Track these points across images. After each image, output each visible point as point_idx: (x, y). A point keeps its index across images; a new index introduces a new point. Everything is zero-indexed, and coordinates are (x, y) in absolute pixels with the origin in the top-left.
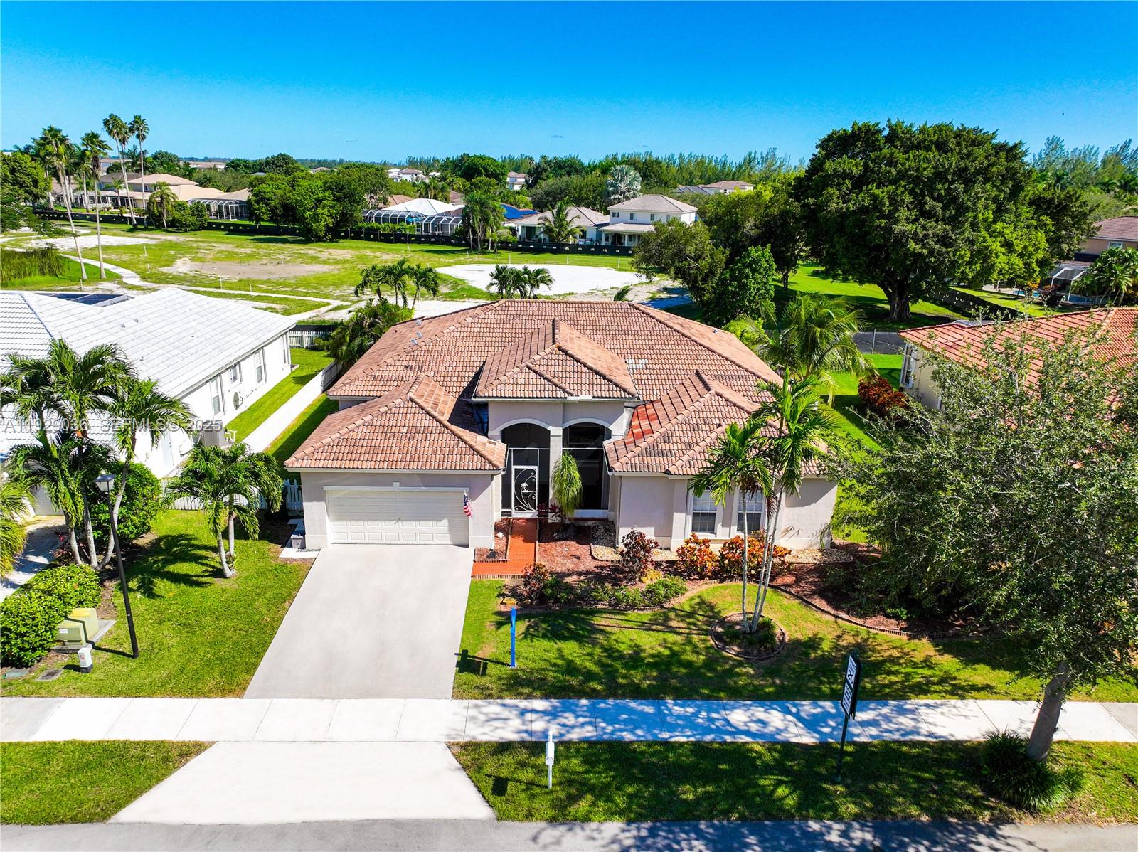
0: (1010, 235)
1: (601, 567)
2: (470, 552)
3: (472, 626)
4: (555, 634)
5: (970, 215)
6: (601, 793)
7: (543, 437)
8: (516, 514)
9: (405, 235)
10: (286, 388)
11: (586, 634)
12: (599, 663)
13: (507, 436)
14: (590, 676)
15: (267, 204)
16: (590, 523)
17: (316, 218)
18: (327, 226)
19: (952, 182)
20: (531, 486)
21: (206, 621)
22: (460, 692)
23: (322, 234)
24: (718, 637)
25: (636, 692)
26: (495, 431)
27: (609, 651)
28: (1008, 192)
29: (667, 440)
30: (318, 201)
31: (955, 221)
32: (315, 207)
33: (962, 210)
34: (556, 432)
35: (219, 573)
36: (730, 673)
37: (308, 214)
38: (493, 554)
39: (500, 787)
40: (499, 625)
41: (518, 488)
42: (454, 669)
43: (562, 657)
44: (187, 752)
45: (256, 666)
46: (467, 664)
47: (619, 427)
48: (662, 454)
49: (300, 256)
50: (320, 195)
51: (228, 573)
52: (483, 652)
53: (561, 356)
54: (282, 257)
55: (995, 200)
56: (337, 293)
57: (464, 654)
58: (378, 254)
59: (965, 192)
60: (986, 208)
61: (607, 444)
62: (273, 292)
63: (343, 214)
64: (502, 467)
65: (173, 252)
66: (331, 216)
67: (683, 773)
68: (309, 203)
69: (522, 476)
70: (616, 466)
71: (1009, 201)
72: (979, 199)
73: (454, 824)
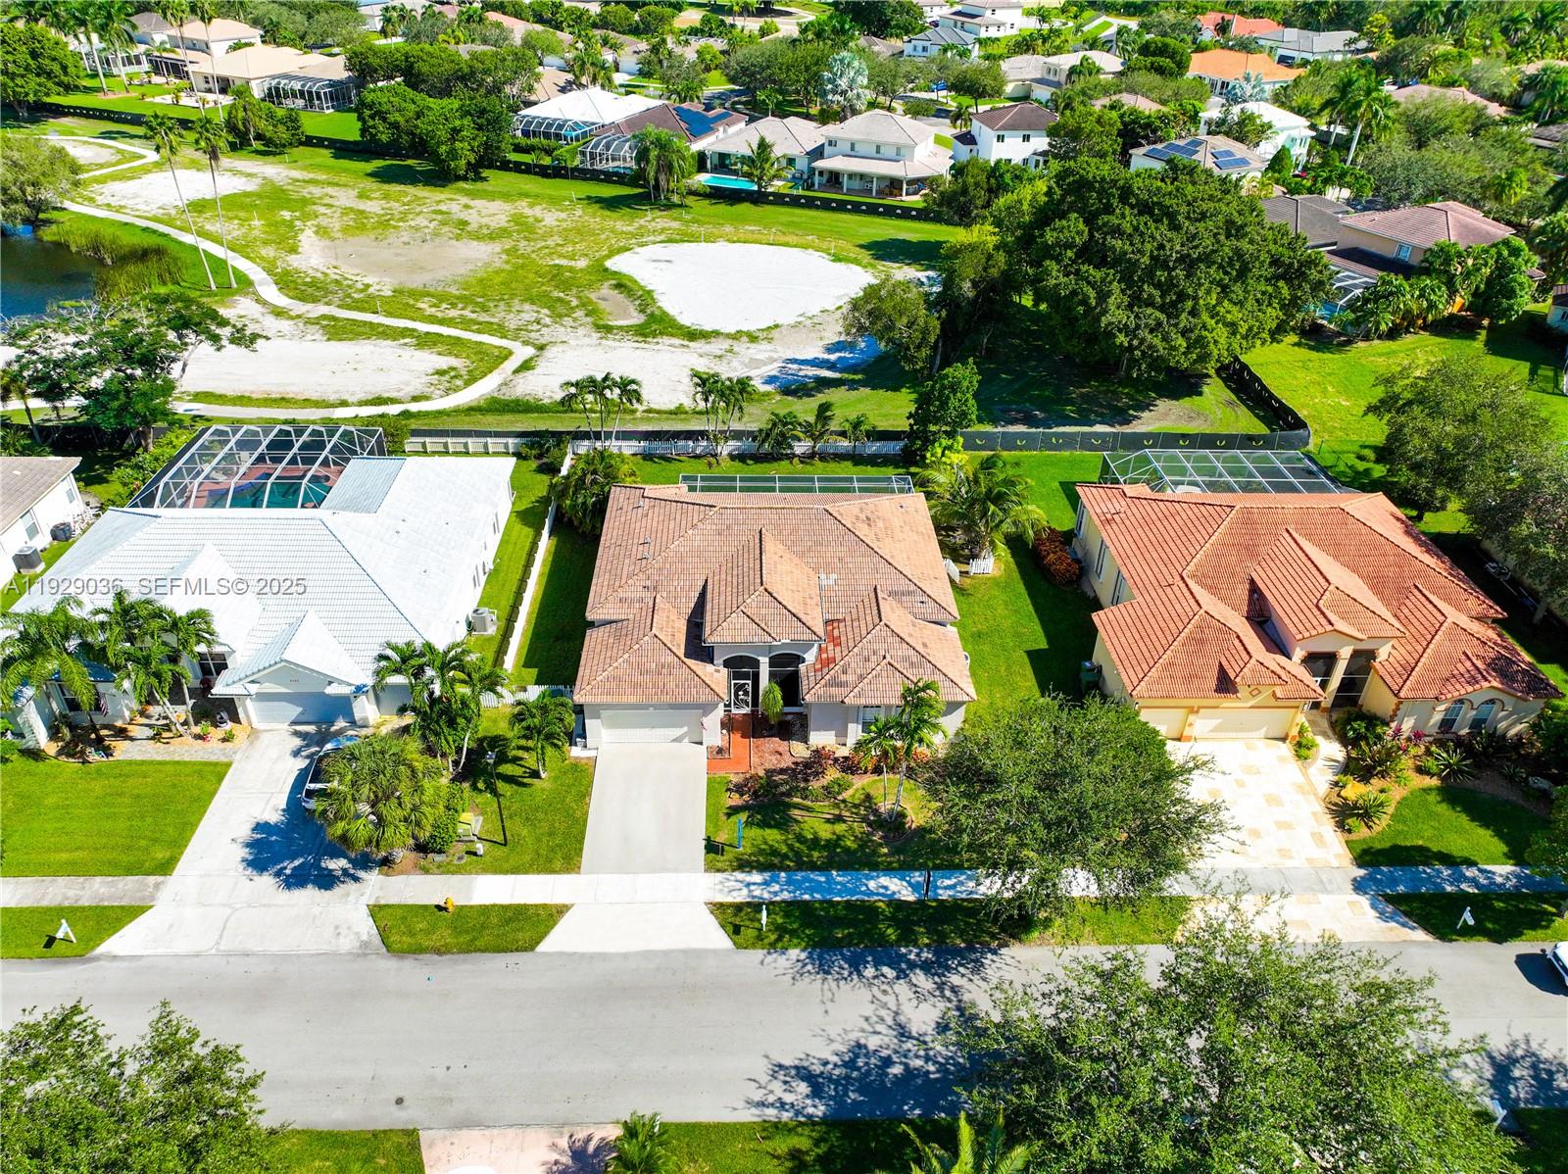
0: (1234, 314)
1: (796, 764)
2: (704, 747)
3: (711, 818)
4: (764, 824)
5: (1190, 303)
6: (793, 933)
7: (756, 664)
8: (734, 711)
9: (565, 168)
10: (515, 533)
11: (784, 824)
12: (791, 847)
13: (727, 664)
14: (785, 857)
15: (384, 120)
16: (790, 717)
17: (453, 154)
18: (469, 163)
19: (1174, 268)
20: (746, 693)
21: (540, 815)
22: (711, 868)
23: (462, 173)
24: (870, 824)
25: (813, 867)
26: (719, 660)
27: (800, 838)
28: (1234, 273)
29: (845, 672)
30: (455, 131)
31: (1171, 310)
32: (453, 139)
33: (1182, 296)
34: (764, 661)
35: (535, 774)
36: (875, 853)
37: (443, 149)
38: (720, 751)
39: (737, 930)
40: (729, 815)
41: (736, 695)
42: (703, 851)
43: (766, 843)
44: (561, 910)
45: (581, 850)
46: (712, 847)
47: (810, 657)
48: (841, 685)
49: (445, 218)
50: (457, 123)
51: (543, 776)
52: (721, 838)
53: (767, 597)
54: (421, 221)
55: (1219, 283)
56: (512, 323)
57: (708, 839)
58: (538, 211)
59: (1187, 277)
60: (1208, 292)
61: (802, 667)
62: (442, 322)
63: (487, 146)
64: (726, 698)
65: (286, 215)
66: (472, 150)
67: (839, 922)
68: (443, 134)
69: (739, 688)
70: (808, 698)
71: (1236, 282)
72: (1200, 285)
73: (715, 951)
